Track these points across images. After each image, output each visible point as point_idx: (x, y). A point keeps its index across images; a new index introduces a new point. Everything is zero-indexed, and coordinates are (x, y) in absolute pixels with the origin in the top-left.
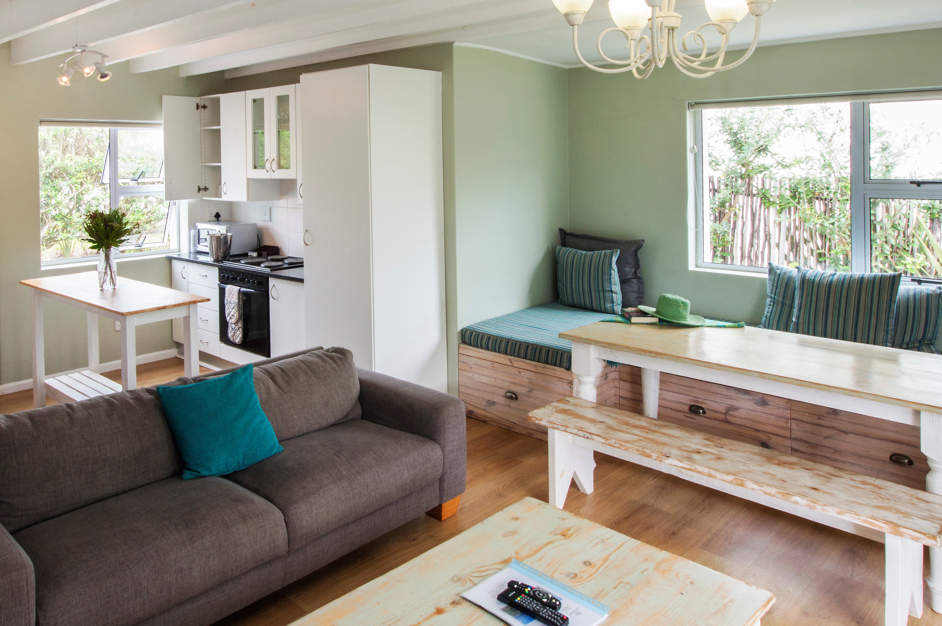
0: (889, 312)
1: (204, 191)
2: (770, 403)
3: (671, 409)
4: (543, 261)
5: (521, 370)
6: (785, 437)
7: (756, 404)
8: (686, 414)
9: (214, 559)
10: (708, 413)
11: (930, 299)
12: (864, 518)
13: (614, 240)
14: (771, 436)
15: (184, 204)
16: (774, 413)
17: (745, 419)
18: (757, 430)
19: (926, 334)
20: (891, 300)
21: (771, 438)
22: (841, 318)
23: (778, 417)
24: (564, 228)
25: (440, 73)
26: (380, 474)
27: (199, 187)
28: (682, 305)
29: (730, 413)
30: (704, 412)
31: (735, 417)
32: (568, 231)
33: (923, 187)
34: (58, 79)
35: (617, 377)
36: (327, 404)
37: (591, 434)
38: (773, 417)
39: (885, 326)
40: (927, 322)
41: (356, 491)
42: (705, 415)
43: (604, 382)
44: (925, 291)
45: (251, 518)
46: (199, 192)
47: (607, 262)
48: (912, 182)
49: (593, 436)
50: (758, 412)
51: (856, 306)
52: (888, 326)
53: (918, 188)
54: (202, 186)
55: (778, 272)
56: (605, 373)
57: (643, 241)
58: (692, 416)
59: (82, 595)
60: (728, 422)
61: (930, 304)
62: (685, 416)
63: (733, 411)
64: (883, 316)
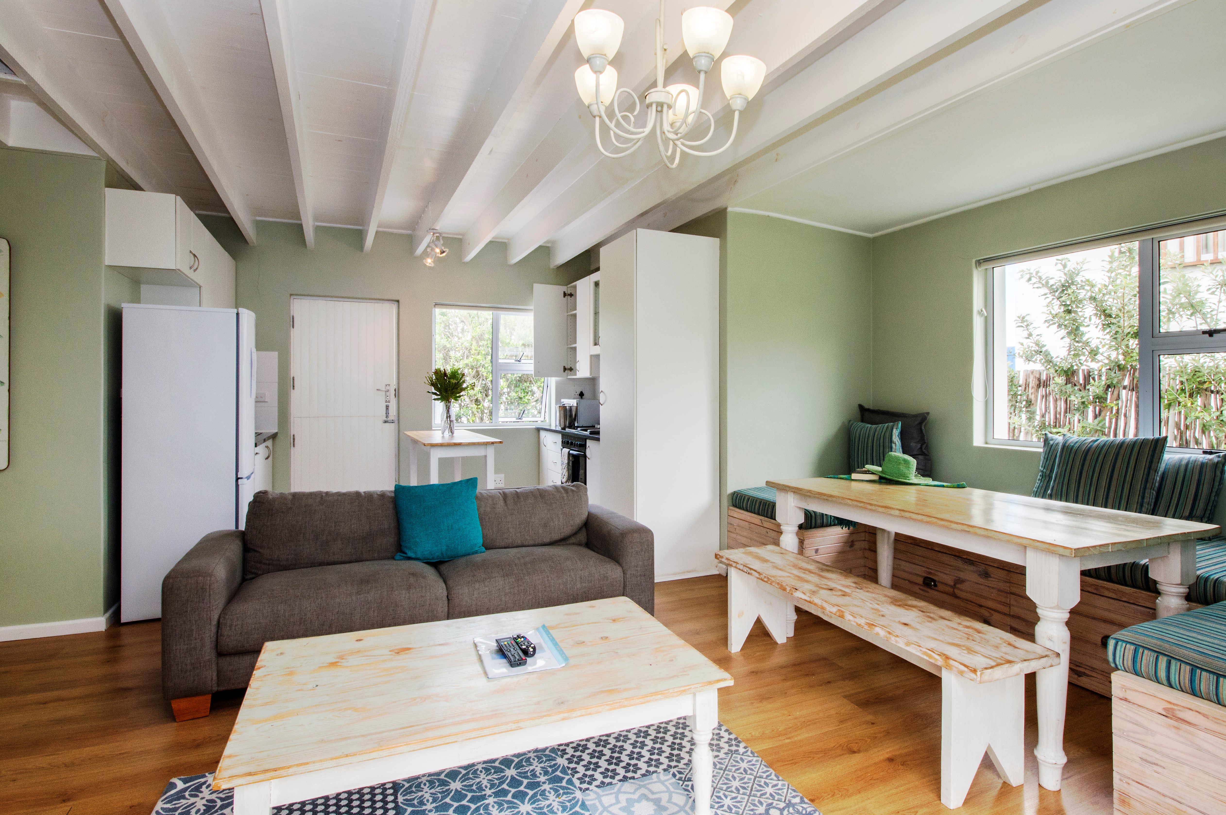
0: (1146, 482)
1: (569, 371)
2: (992, 575)
3: (909, 581)
4: (836, 436)
5: (768, 530)
6: (1005, 614)
7: (979, 575)
8: (921, 587)
9: (374, 611)
10: (940, 587)
11: (1204, 469)
12: (924, 650)
13: (903, 414)
14: (992, 612)
15: (553, 381)
16: (995, 586)
17: (970, 592)
18: (981, 606)
19: (1195, 511)
20: (1150, 468)
21: (992, 615)
22: (1092, 488)
23: (999, 590)
24: (862, 404)
25: (718, 240)
26: (550, 579)
27: (564, 367)
28: (903, 462)
29: (958, 586)
30: (935, 585)
31: (962, 590)
32: (866, 406)
33: (1216, 336)
34: (424, 261)
35: (867, 547)
36: (545, 526)
37: (751, 569)
38: (995, 590)
39: (1140, 497)
40: (1197, 496)
41: (522, 588)
42: (936, 588)
43: (848, 549)
44: (1201, 459)
45: (415, 588)
46: (564, 371)
47: (888, 434)
48: (1204, 332)
49: (752, 572)
50: (982, 585)
51: (1109, 474)
52: (1143, 498)
53: (1211, 338)
54: (568, 367)
55: (1051, 442)
56: (850, 540)
57: (928, 413)
58: (925, 589)
59: (256, 610)
60: (956, 597)
61: (1204, 474)
62: (920, 589)
63: (961, 584)
64: (1138, 486)
